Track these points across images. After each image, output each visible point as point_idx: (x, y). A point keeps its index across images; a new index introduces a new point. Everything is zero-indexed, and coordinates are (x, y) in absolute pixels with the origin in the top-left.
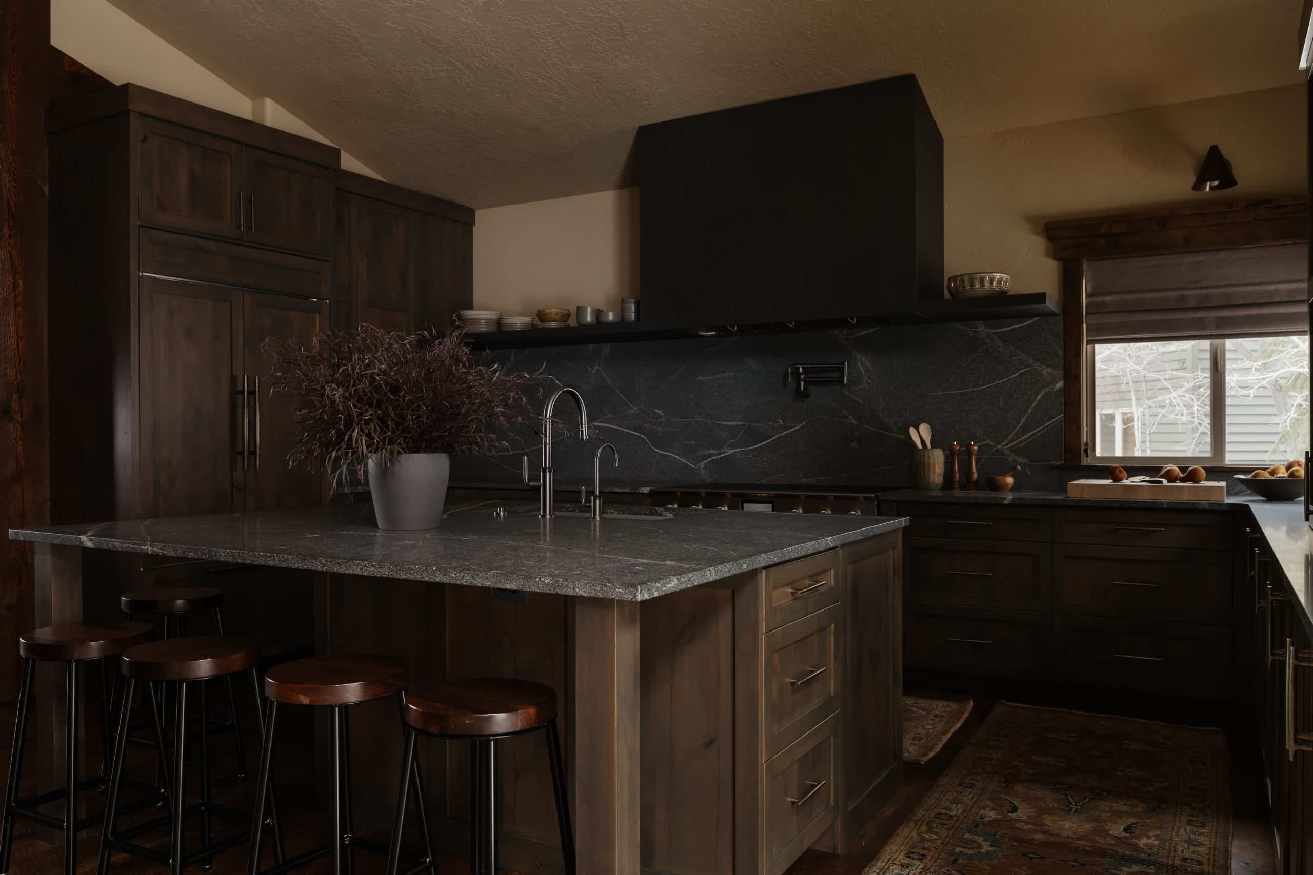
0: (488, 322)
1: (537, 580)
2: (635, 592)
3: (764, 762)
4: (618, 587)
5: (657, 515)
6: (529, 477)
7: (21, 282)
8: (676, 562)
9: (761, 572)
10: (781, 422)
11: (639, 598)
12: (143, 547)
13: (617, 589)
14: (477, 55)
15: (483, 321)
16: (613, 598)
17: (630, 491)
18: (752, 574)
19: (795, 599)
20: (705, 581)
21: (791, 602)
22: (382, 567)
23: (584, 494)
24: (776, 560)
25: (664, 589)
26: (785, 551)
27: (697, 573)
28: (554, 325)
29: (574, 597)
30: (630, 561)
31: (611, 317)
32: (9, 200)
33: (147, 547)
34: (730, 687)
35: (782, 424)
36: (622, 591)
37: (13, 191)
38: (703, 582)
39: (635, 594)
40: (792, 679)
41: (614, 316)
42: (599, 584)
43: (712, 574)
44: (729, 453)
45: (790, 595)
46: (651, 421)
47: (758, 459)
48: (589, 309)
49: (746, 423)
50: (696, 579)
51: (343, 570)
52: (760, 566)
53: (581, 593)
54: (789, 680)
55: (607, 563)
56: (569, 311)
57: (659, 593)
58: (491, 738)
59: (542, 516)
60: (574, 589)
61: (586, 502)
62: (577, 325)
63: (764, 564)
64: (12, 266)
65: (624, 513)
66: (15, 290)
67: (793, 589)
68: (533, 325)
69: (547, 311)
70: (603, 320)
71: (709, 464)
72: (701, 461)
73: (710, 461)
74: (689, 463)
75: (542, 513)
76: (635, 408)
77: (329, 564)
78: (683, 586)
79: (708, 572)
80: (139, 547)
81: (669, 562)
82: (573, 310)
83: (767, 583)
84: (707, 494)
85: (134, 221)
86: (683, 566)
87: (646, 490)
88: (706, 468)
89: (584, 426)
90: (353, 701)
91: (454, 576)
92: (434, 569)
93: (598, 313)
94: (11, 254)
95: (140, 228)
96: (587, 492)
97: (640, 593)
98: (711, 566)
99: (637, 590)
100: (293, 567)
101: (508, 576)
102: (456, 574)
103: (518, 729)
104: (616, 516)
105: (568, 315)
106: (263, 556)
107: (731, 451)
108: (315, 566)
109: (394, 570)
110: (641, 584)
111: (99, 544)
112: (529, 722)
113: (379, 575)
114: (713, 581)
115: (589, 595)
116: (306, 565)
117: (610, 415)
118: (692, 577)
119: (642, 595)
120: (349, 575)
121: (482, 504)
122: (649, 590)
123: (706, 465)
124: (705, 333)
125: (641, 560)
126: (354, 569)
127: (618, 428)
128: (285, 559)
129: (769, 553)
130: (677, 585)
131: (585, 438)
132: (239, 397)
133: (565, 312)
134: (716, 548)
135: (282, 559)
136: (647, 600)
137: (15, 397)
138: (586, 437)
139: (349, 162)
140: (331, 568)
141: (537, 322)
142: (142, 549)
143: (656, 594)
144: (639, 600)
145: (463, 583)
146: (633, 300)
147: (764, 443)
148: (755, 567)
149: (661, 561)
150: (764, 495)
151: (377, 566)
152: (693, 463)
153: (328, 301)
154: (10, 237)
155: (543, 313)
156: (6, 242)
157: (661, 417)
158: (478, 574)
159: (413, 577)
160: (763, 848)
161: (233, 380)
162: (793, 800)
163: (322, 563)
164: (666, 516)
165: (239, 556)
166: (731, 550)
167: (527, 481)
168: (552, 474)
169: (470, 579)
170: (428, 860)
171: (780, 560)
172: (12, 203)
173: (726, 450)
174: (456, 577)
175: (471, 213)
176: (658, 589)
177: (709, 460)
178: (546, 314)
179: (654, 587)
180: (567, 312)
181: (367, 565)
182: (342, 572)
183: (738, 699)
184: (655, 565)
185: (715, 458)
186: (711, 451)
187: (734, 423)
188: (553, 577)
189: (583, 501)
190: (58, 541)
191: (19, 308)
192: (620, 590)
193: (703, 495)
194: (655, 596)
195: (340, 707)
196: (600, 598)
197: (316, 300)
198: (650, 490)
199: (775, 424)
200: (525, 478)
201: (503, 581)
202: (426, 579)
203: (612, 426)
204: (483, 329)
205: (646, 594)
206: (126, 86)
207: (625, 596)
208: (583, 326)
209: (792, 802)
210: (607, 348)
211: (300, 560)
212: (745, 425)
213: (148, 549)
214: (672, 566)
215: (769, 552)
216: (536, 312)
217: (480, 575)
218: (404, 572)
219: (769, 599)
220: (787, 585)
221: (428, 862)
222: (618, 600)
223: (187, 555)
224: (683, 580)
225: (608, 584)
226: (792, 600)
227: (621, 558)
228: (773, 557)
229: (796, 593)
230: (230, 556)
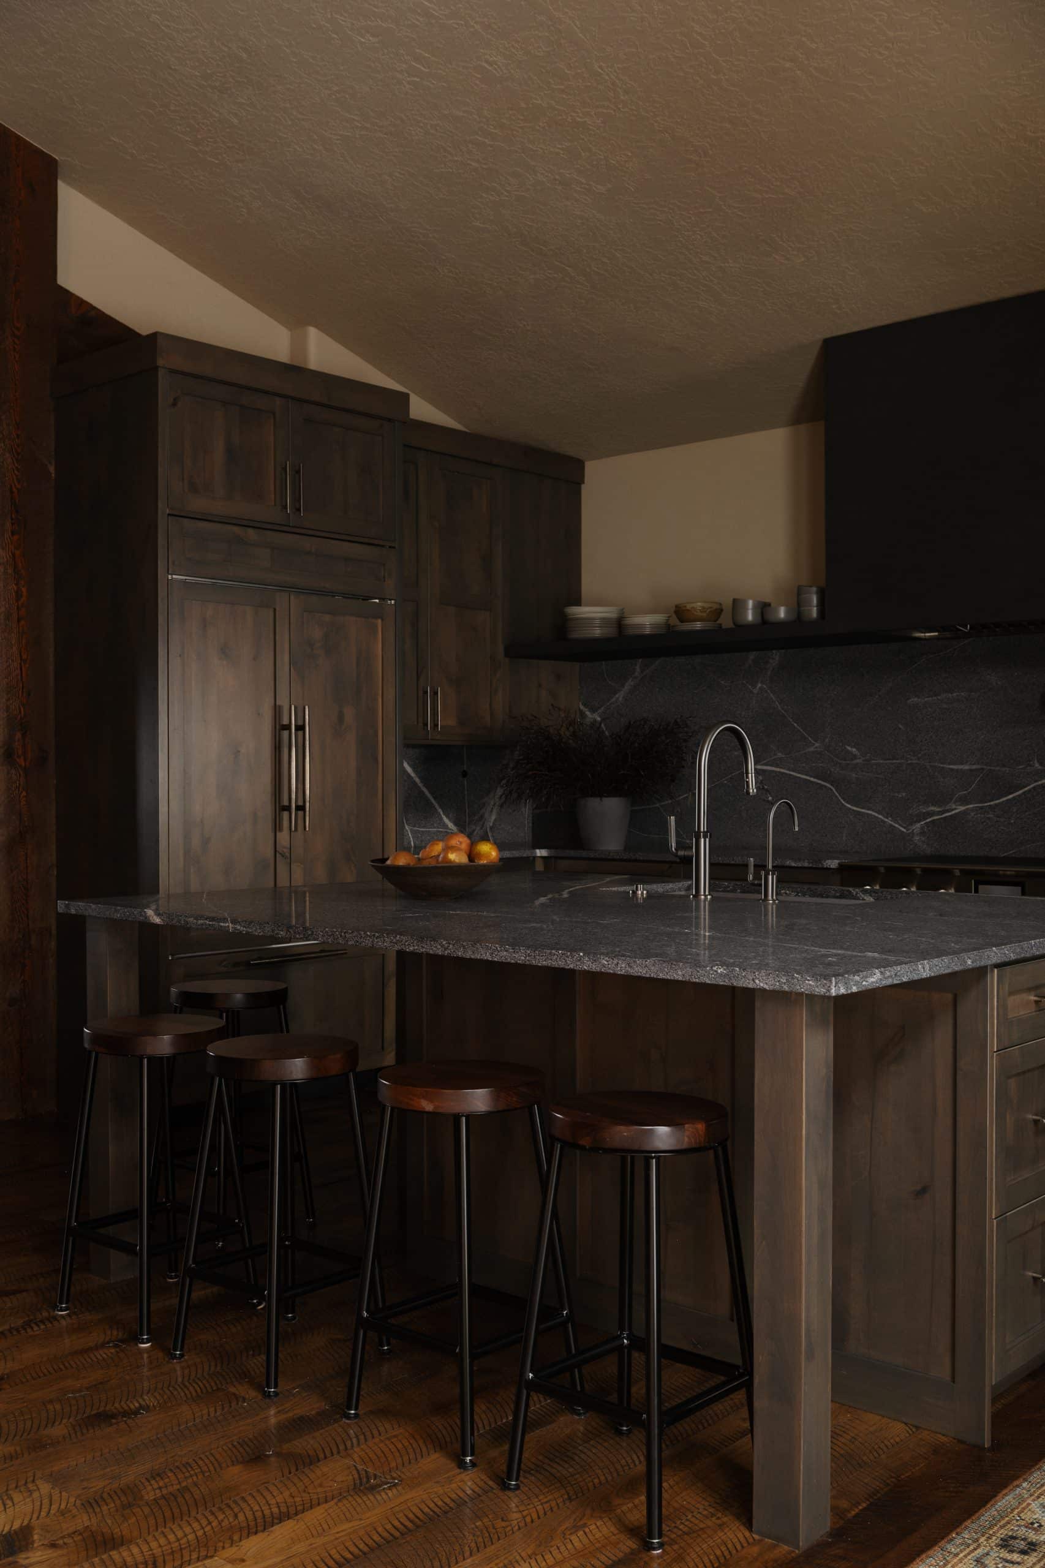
0: (605, 622)
1: (708, 968)
2: (828, 985)
3: (994, 1218)
4: (808, 978)
5: (851, 899)
6: (677, 843)
7: (24, 590)
8: (879, 954)
9: (992, 971)
10: (1037, 765)
11: (833, 992)
12: (222, 924)
13: (807, 982)
14: (594, 256)
15: (598, 622)
16: (803, 992)
17: (811, 865)
18: (980, 973)
19: (1040, 1010)
20: (916, 977)
21: (1034, 1014)
22: (518, 952)
23: (751, 869)
24: (1013, 957)
25: (864, 983)
26: (1025, 944)
27: (906, 966)
28: (698, 625)
29: (753, 990)
30: (820, 952)
31: (782, 613)
32: (11, 486)
33: (227, 924)
34: (949, 1121)
35: (1040, 767)
36: (813, 984)
37: (15, 474)
38: (914, 979)
39: (829, 987)
40: (1037, 1115)
41: (787, 612)
42: (784, 975)
43: (924, 969)
44: (957, 811)
45: (1034, 1005)
46: (840, 764)
47: (1002, 820)
48: (750, 603)
49: (985, 767)
50: (905, 973)
51: (469, 954)
52: (990, 963)
53: (762, 985)
54: (1031, 1117)
55: (792, 953)
56: (721, 604)
57: (858, 988)
58: (653, 1155)
59: (694, 896)
60: (753, 980)
61: (754, 878)
62: (734, 627)
63: (995, 960)
64: (14, 570)
65: (804, 895)
66: (17, 600)
67: (1035, 996)
68: (668, 626)
69: (689, 607)
70: (771, 618)
71: (928, 827)
72: (916, 822)
73: (930, 822)
74: (897, 826)
75: (694, 893)
76: (817, 745)
77: (451, 946)
78: (889, 982)
79: (920, 966)
80: (216, 924)
81: (870, 954)
82: (727, 603)
83: (1001, 986)
84: (924, 870)
85: (163, 508)
86: (888, 959)
87: (833, 864)
88: (922, 833)
89: (750, 775)
90: (483, 1110)
91: (606, 963)
92: (581, 954)
93: (763, 608)
94: (14, 555)
95: (169, 517)
96: (755, 866)
97: (835, 987)
98: (925, 959)
99: (831, 983)
100: (407, 950)
101: (672, 964)
102: (607, 962)
103: (685, 1146)
104: (792, 898)
105: (718, 612)
106: (370, 937)
107: (962, 808)
108: (434, 949)
109: (531, 955)
110: (836, 976)
111: (168, 920)
112: (698, 1141)
113: (513, 961)
114: (927, 978)
115: (772, 988)
116: (423, 947)
117: (780, 755)
118: (900, 971)
119: (837, 989)
120: (476, 960)
121: (608, 879)
122: (846, 983)
123: (922, 828)
124: (923, 635)
125: (834, 951)
126: (482, 953)
127: (792, 773)
128: (397, 940)
129: (1003, 947)
130: (881, 979)
131: (751, 791)
132: (285, 733)
133: (715, 606)
134: (933, 939)
135: (394, 941)
136: (843, 995)
137: (18, 735)
138: (753, 791)
139: (421, 409)
140: (454, 951)
141: (675, 621)
142: (221, 926)
143: (855, 989)
144: (834, 994)
145: (616, 972)
146: (814, 589)
147: (1011, 796)
148: (982, 964)
149: (860, 952)
150: (1009, 873)
151: (511, 950)
152: (904, 825)
153: (393, 602)
154: (13, 534)
155: (684, 608)
156: (9, 540)
157: (855, 757)
158: (635, 962)
159: (555, 964)
160: (992, 1329)
161: (277, 711)
162: (1035, 1275)
163: (442, 946)
164: (863, 899)
165: (341, 936)
166: (953, 942)
167: (673, 849)
168: (707, 840)
169: (626, 967)
170: (565, 1312)
171: (1019, 957)
172: (14, 490)
173: (954, 807)
174: (609, 964)
175: (578, 466)
176: (857, 983)
177: (928, 820)
178: (688, 610)
179: (852, 980)
180: (718, 607)
181: (499, 949)
182: (468, 957)
183: (960, 1135)
184: (852, 956)
185: (936, 818)
186: (932, 808)
187: (966, 767)
188: (727, 967)
189: (751, 877)
190: (119, 916)
191: (22, 622)
192: (811, 982)
193: (919, 871)
194: (854, 991)
195: (468, 1117)
196: (787, 992)
197: (377, 601)
198: (839, 864)
199: (1029, 768)
200: (671, 845)
201: (666, 970)
202: (572, 966)
203: (782, 770)
204: (597, 632)
205: (842, 988)
206: (155, 335)
207: (817, 990)
208: (741, 627)
209: (1035, 1279)
210: (776, 657)
211: (415, 942)
212: (983, 769)
213: (228, 926)
214: (874, 958)
215: (1002, 945)
216: (673, 609)
217: (638, 962)
218: (544, 958)
219: (1003, 1007)
220: (1029, 990)
221: (565, 1315)
222: (806, 994)
223: (277, 934)
224: (888, 974)
225: (795, 975)
226: (1036, 1011)
227: (808, 948)
228: (1008, 953)
229: (1041, 1001)
230: (330, 936)
